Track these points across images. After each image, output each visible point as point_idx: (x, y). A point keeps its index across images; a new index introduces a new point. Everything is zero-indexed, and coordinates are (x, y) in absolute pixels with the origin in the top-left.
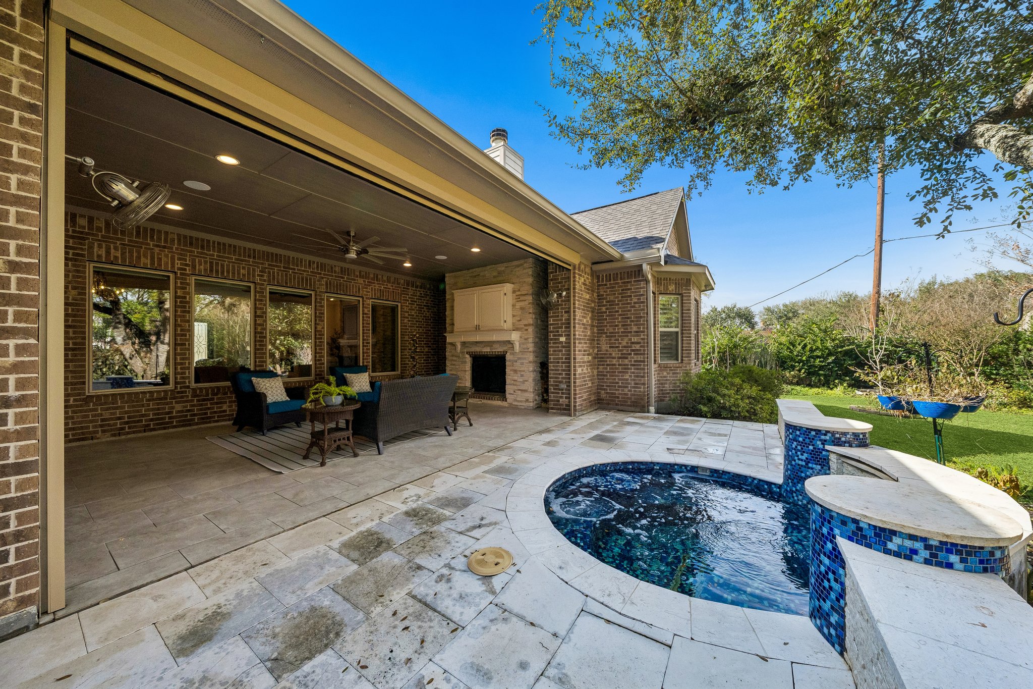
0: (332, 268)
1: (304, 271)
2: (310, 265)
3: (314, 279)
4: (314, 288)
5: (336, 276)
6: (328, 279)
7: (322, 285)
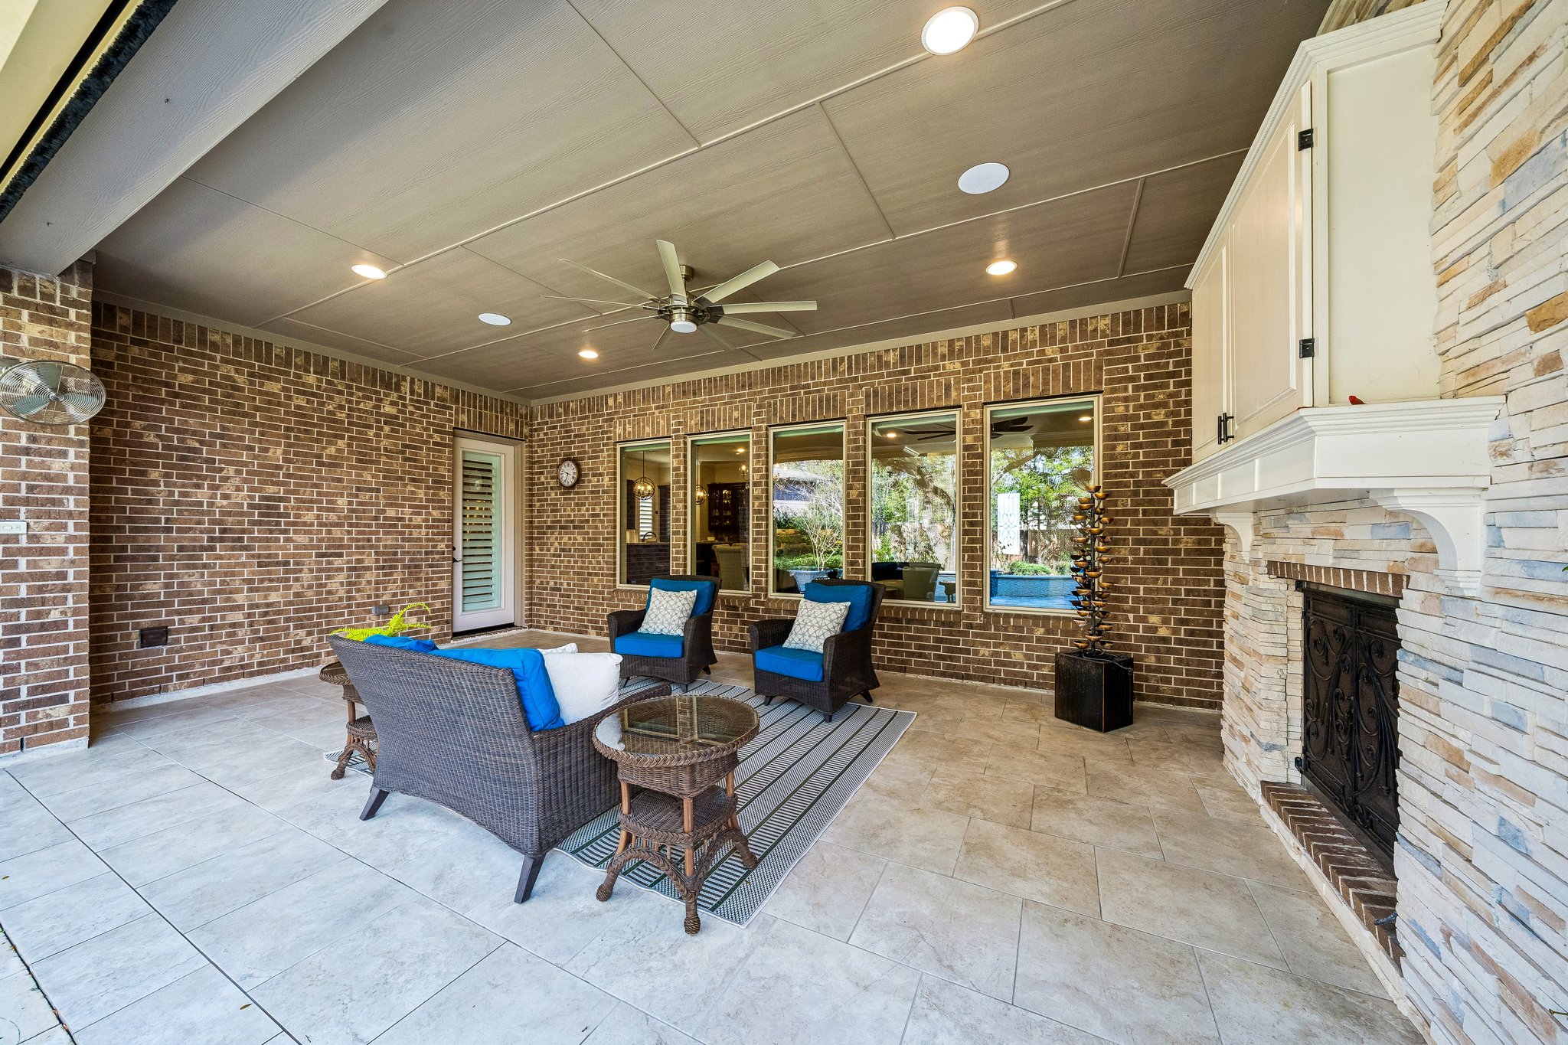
0: (880, 357)
1: (825, 384)
2: (835, 368)
3: (843, 394)
4: (843, 412)
5: (889, 375)
6: (872, 385)
7: (859, 402)
